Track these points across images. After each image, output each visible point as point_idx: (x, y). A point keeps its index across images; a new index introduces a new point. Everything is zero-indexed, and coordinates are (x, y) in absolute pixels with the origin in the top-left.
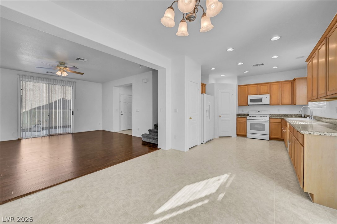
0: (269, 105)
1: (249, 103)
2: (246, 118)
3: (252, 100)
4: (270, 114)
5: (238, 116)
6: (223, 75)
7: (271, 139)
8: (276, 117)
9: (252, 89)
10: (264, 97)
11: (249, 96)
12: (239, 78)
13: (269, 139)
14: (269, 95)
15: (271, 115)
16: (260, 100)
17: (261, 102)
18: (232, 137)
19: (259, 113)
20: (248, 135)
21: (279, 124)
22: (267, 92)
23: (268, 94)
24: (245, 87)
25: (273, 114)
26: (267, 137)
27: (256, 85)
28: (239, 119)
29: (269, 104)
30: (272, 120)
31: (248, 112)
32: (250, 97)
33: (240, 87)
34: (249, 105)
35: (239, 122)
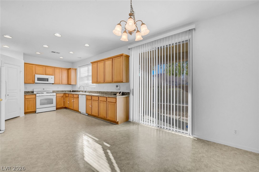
0: (53, 84)
1: (36, 81)
2: (36, 95)
3: (39, 79)
5: (26, 94)
7: (57, 109)
8: (60, 93)
9: (39, 69)
10: (50, 78)
11: (36, 75)
12: (25, 55)
16: (47, 80)
17: (48, 81)
18: (21, 116)
19: (44, 90)
21: (62, 97)
23: (53, 75)
24: (32, 66)
25: (54, 91)
26: (55, 108)
27: (43, 67)
30: (58, 95)
31: (33, 89)
33: (26, 64)
34: (35, 83)
35: (27, 100)
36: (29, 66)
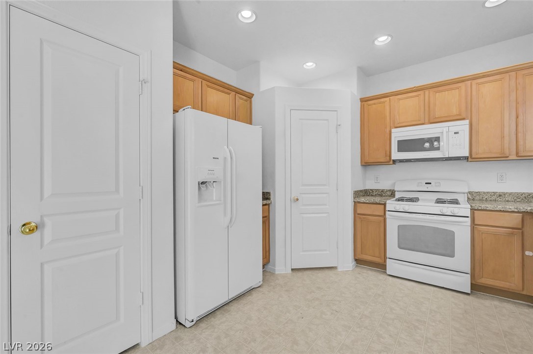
0: (466, 158)
1: (396, 155)
2: (385, 205)
3: (404, 145)
4: (470, 193)
6: (310, 65)
7: (477, 288)
8: (500, 207)
9: (408, 106)
10: (448, 132)
11: (393, 130)
12: (365, 74)
13: (469, 292)
14: (467, 122)
15: (472, 197)
16: (433, 142)
17: (437, 148)
18: (339, 270)
19: (430, 188)
20: (392, 267)
21: (513, 234)
22: (460, 115)
23: (464, 119)
24: (384, 102)
25: (479, 193)
26: (464, 282)
27: (421, 92)
28: (362, 209)
29: (467, 154)
30: (481, 218)
31: (394, 184)
32: (399, 134)
33: (365, 103)
34: (394, 162)
35: (360, 218)
36: (375, 104)
